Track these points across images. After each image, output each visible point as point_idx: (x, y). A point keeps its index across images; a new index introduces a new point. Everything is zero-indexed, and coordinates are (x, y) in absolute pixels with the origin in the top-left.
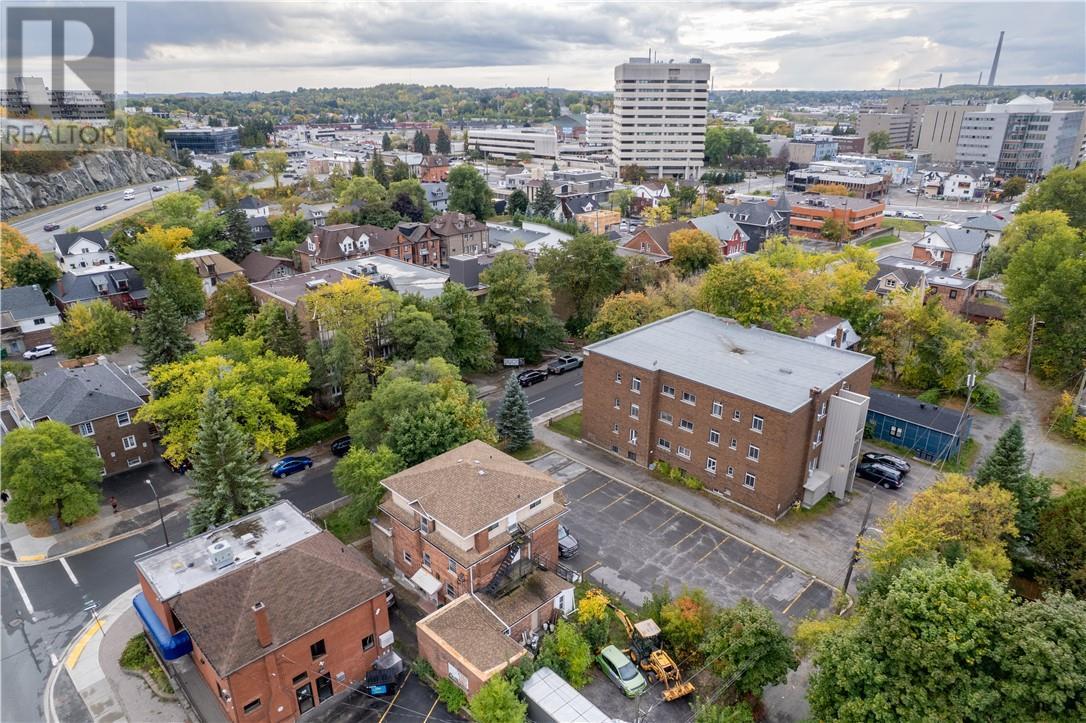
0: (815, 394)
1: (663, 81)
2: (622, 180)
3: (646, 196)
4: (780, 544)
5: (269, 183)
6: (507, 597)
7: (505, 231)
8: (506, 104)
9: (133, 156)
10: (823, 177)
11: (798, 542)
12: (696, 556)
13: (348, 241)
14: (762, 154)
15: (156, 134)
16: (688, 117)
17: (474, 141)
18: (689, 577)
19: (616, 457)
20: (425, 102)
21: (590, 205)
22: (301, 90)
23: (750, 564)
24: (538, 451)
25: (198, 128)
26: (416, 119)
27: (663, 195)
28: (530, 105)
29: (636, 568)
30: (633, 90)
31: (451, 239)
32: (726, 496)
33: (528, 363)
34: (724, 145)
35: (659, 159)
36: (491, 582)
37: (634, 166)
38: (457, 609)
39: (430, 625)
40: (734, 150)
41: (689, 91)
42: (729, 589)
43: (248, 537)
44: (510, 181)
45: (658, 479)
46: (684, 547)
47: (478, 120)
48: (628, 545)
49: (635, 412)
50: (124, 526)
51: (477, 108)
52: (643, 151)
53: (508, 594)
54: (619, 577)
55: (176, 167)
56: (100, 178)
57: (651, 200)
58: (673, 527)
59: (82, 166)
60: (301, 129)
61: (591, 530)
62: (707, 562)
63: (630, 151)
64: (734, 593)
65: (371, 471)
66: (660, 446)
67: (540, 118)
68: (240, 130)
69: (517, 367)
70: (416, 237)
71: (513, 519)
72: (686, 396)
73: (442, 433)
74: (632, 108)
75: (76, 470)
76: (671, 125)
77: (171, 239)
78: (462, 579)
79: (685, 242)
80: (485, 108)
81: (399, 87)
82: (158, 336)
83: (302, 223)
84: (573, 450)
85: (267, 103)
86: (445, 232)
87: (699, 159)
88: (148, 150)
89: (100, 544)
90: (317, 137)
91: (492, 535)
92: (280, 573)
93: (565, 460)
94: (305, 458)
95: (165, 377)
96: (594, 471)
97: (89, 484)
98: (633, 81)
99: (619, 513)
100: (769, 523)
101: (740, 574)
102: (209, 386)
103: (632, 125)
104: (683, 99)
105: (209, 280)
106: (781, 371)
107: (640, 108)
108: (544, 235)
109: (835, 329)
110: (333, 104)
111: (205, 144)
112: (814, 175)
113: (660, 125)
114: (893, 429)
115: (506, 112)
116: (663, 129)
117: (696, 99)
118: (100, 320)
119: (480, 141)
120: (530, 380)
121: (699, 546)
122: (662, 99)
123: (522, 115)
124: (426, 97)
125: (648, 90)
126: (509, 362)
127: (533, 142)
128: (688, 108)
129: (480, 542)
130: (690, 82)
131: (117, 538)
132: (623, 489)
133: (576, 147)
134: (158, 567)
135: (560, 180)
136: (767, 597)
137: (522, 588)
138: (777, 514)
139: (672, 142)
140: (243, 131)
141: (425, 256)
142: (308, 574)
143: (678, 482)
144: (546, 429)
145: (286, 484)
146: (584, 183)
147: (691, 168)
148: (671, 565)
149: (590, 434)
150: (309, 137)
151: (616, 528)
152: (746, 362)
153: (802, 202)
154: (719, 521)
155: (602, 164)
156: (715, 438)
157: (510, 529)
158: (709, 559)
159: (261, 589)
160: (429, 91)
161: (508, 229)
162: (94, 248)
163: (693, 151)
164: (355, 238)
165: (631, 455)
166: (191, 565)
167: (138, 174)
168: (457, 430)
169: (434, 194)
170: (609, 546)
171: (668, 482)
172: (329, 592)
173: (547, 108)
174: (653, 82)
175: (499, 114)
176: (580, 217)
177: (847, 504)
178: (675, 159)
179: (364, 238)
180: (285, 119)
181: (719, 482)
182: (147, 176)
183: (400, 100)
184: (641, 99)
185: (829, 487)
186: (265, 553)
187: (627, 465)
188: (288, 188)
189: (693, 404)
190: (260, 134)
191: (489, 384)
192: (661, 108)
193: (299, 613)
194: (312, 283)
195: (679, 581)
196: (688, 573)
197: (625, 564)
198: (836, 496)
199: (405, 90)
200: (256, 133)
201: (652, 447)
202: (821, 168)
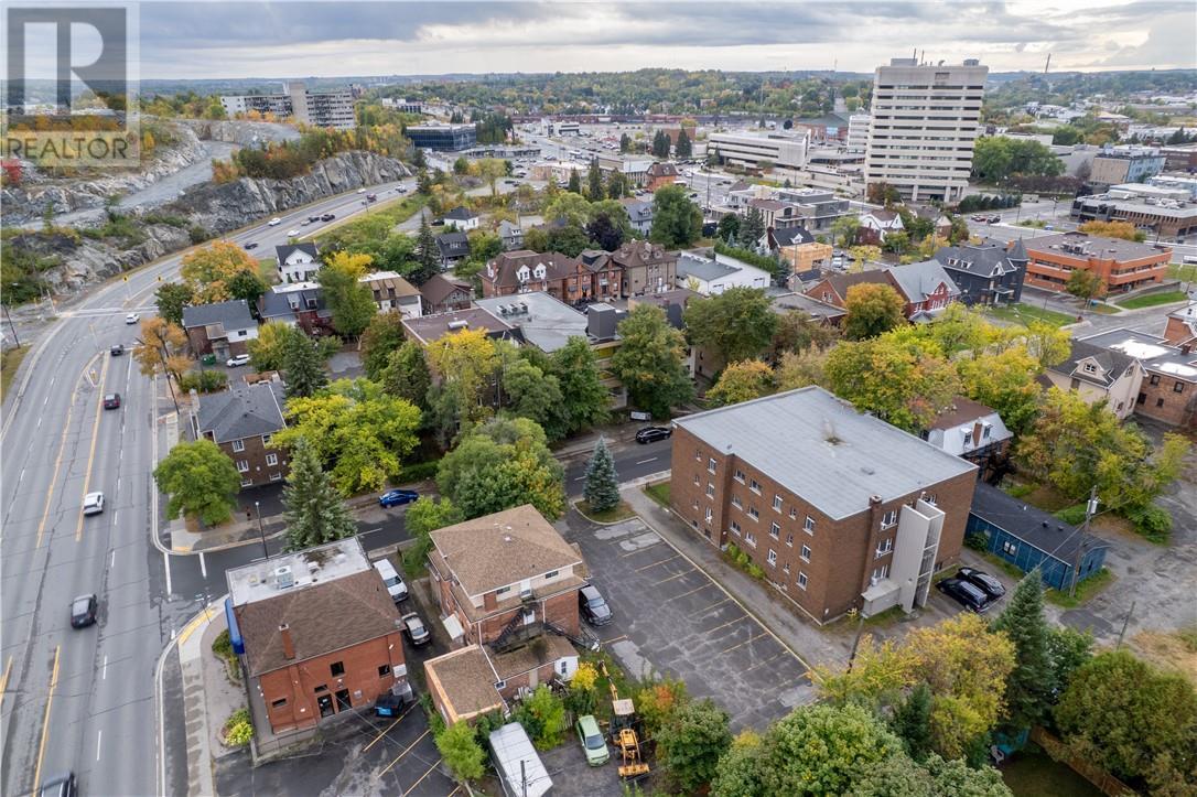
0: (874, 504)
1: (926, 87)
2: (868, 199)
3: (874, 227)
4: (817, 649)
5: (486, 191)
6: (510, 654)
7: (698, 262)
8: (771, 96)
9: (369, 158)
10: (1120, 206)
11: (836, 652)
12: (723, 647)
13: (525, 269)
14: (1052, 172)
15: (400, 130)
16: (954, 129)
17: (715, 145)
18: (704, 667)
19: (695, 532)
20: (686, 91)
21: (799, 237)
22: (558, 74)
23: (774, 665)
24: (622, 515)
25: (438, 125)
26: (670, 111)
27: (894, 226)
28: (800, 97)
29: (658, 647)
30: (890, 97)
31: (634, 270)
32: (783, 590)
33: (655, 418)
34: (1004, 160)
35: (914, 177)
36: (499, 638)
37: (882, 184)
38: (463, 656)
39: (435, 666)
40: (1017, 166)
41: (959, 98)
42: (740, 684)
43: (314, 564)
44: (734, 198)
45: (726, 561)
46: (715, 636)
47: (737, 113)
48: (661, 623)
49: (712, 492)
50: (251, 533)
51: (739, 100)
52: (896, 167)
53: (510, 651)
54: (638, 653)
55: (409, 168)
56: (336, 181)
57: (878, 232)
58: (716, 614)
59: (322, 170)
60: (545, 122)
61: (634, 603)
62: (732, 655)
63: (880, 166)
64: (742, 689)
65: (428, 521)
66: (732, 529)
67: (808, 113)
68: (478, 127)
69: (644, 421)
70: (596, 267)
71: (526, 585)
72: (755, 485)
73: (500, 494)
74: (887, 117)
75: (216, 484)
76: (933, 138)
77: (352, 266)
78: (474, 632)
79: (859, 300)
80: (747, 100)
81: (661, 72)
82: (296, 373)
83: (496, 242)
84: (658, 520)
85: (522, 90)
86: (628, 263)
87: (962, 179)
88: (384, 151)
89: (231, 545)
90: (560, 132)
91: (500, 598)
92: (315, 602)
93: (644, 527)
94: (412, 492)
95: (295, 410)
96: (666, 544)
97: (224, 497)
98: (891, 87)
99: (669, 590)
100: (815, 626)
101: (760, 673)
102: (326, 422)
103: (885, 137)
104: (951, 108)
105: (389, 302)
106: (863, 471)
107: (896, 118)
108: (735, 270)
109: (973, 424)
110: (589, 92)
111: (442, 142)
112: (1109, 204)
113: (919, 138)
114: (1007, 544)
115: (770, 105)
116: (922, 143)
117: (966, 109)
118: (280, 340)
119: (721, 145)
120: (649, 438)
121: (732, 637)
122: (924, 108)
123: (787, 109)
124: (688, 84)
125: (908, 97)
126: (636, 415)
127: (777, 149)
128: (955, 119)
129: (490, 601)
130: (961, 87)
131: (244, 543)
132: (684, 566)
133: (832, 154)
134: (240, 579)
135: (786, 201)
136: (773, 701)
137: (527, 648)
138: (824, 619)
139: (932, 158)
140: (482, 127)
141: (604, 287)
142: (336, 606)
143: (744, 569)
144: (641, 492)
145: (389, 515)
146: (811, 205)
147: (954, 188)
148: (694, 651)
149: (676, 505)
150: (552, 131)
151: (660, 605)
152: (833, 454)
153: (1055, 246)
154: (765, 614)
155: (851, 178)
156: (777, 532)
157: (523, 593)
158: (735, 651)
159: (297, 612)
160: (693, 77)
161: (702, 259)
162: (307, 258)
163: (957, 169)
164: (532, 268)
165: (707, 533)
166: (264, 582)
167: (371, 175)
168: (515, 492)
169: (640, 214)
170: (643, 621)
171: (734, 566)
172: (351, 624)
173: (818, 102)
174: (915, 87)
175: (761, 107)
176: (786, 249)
177: (912, 620)
178: (934, 178)
179: (541, 267)
180: (536, 109)
181: (775, 575)
182: (379, 178)
183: (661, 87)
184: (898, 108)
185: (896, 599)
186: (319, 582)
187: (702, 542)
188: (503, 196)
189: (759, 493)
190: (499, 131)
191: (610, 437)
192: (922, 118)
193: (321, 637)
194: (452, 324)
195: (693, 668)
196: (708, 661)
197: (650, 642)
198: (904, 609)
199: (667, 76)
200: (494, 131)
201: (725, 527)
202: (1125, 194)
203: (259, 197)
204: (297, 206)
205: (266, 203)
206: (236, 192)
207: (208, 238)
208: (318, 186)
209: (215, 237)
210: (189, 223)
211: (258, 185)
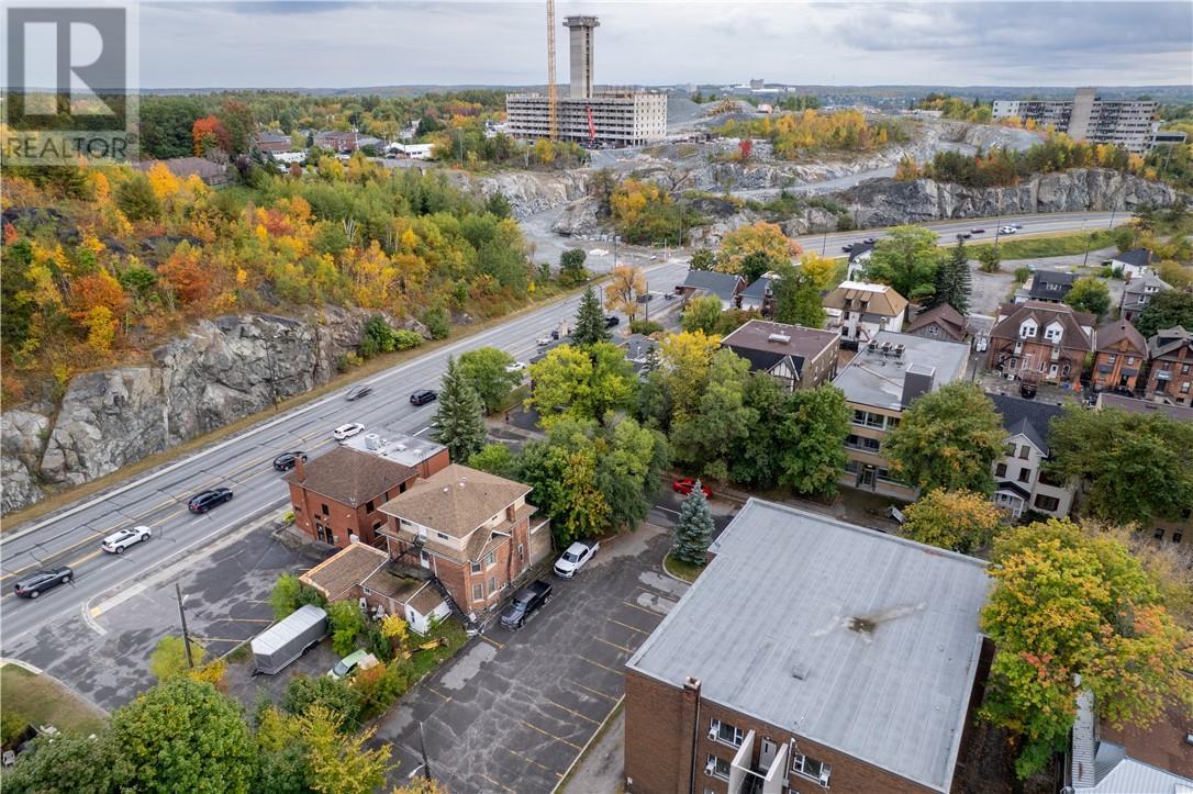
12: (536, 721)
42: (484, 752)
54: (483, 662)
62: (528, 731)
71: (424, 531)
99: (597, 652)
106: (796, 667)
129: (393, 523)
137: (404, 580)
141: (1161, 382)
151: (567, 653)
164: (1043, 324)
170: (533, 651)
194: (774, 336)
196: (504, 715)
203: (934, 200)
204: (977, 216)
205: (940, 206)
206: (907, 192)
207: (856, 228)
208: (1016, 200)
209: (863, 228)
210: (845, 212)
211: (939, 188)
